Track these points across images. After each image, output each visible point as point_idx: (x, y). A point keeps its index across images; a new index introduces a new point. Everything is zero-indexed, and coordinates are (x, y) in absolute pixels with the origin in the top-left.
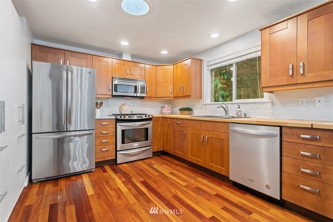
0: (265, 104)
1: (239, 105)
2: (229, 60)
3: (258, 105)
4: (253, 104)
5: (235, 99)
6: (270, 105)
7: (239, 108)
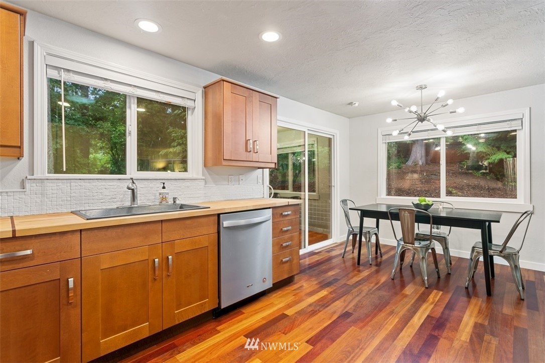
0: (197, 182)
1: (164, 183)
2: (130, 85)
3: (188, 183)
4: (180, 181)
5: (138, 171)
6: (203, 183)
7: (164, 188)
